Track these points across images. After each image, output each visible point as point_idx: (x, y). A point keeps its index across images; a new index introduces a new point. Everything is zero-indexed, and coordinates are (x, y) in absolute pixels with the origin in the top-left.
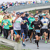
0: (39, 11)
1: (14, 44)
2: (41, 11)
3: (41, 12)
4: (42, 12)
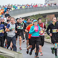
0: (43, 16)
1: (13, 54)
2: (45, 16)
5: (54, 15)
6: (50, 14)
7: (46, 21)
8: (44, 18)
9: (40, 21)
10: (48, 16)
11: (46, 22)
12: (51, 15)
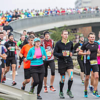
0: (72, 29)
2: (75, 29)
3: (75, 31)
4: (78, 31)
5: (90, 28)
6: (84, 26)
7: (76, 38)
8: (74, 32)
9: (48, 37)
10: (79, 28)
11: (76, 40)
12: (85, 28)
